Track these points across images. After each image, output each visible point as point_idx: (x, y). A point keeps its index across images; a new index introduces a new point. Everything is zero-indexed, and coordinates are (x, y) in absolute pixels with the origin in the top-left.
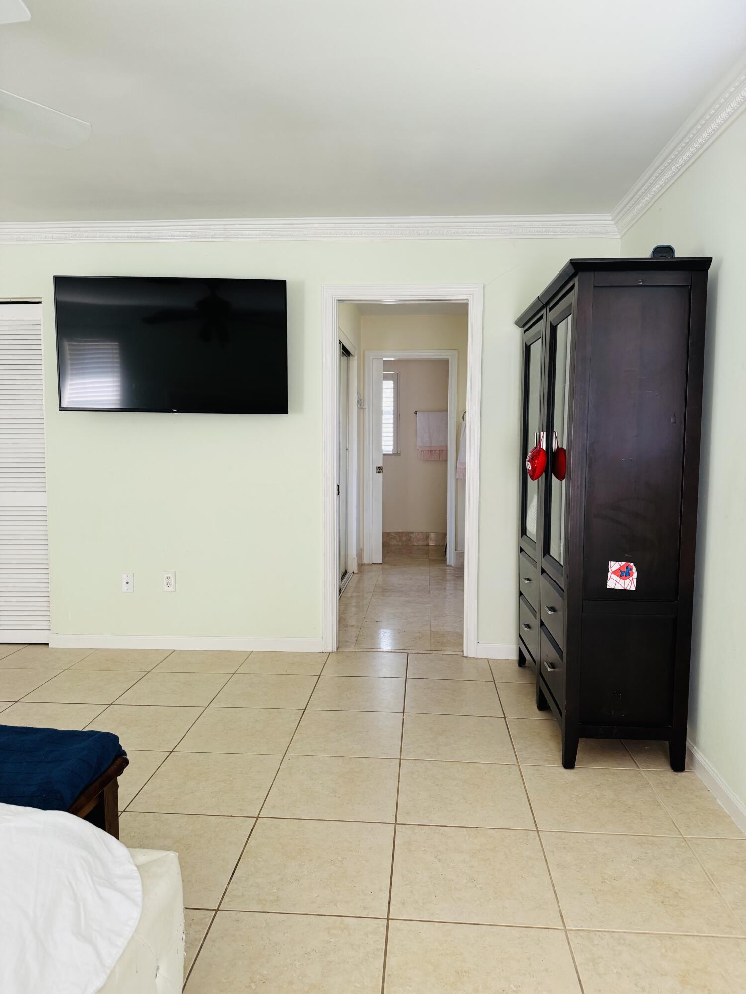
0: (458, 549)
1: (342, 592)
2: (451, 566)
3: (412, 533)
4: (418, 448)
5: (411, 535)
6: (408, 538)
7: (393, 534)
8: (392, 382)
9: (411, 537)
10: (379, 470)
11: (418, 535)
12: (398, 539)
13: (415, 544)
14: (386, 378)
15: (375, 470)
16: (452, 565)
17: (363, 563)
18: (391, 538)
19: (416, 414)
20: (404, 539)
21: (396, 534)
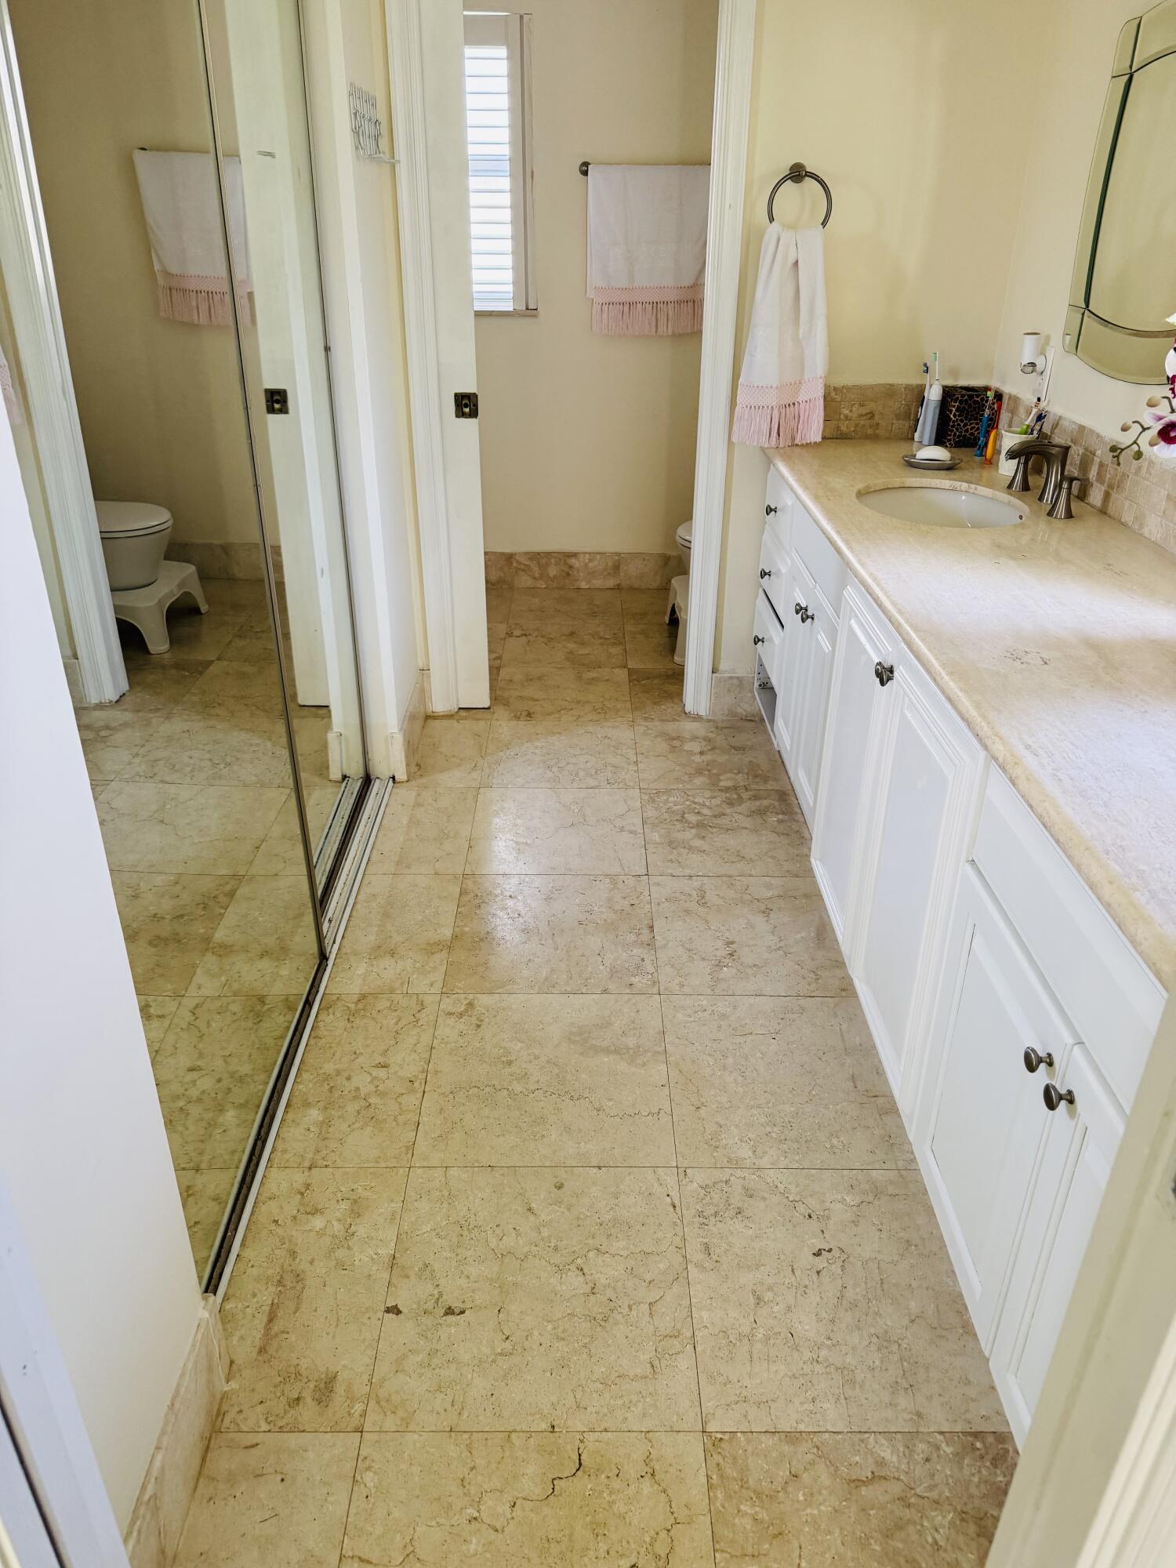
0: (722, 667)
1: (330, 963)
2: (697, 718)
3: (575, 555)
4: (591, 294)
5: (573, 561)
6: (566, 569)
7: (522, 560)
8: (502, 52)
9: (571, 567)
10: (466, 405)
11: (591, 560)
12: (537, 572)
13: (583, 585)
14: (476, 32)
15: (450, 406)
16: (702, 713)
17: (429, 711)
18: (517, 569)
19: (585, 173)
20: (553, 571)
21: (531, 559)
